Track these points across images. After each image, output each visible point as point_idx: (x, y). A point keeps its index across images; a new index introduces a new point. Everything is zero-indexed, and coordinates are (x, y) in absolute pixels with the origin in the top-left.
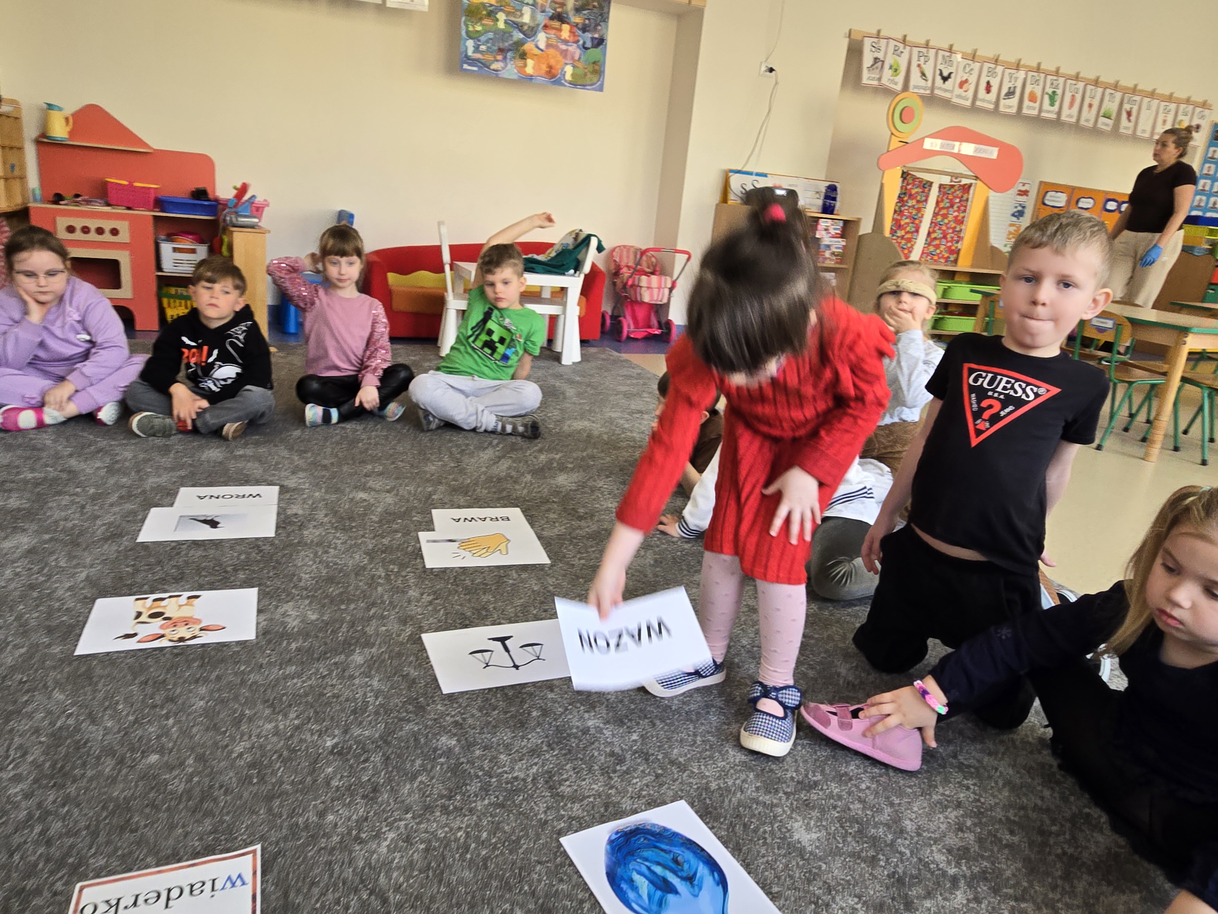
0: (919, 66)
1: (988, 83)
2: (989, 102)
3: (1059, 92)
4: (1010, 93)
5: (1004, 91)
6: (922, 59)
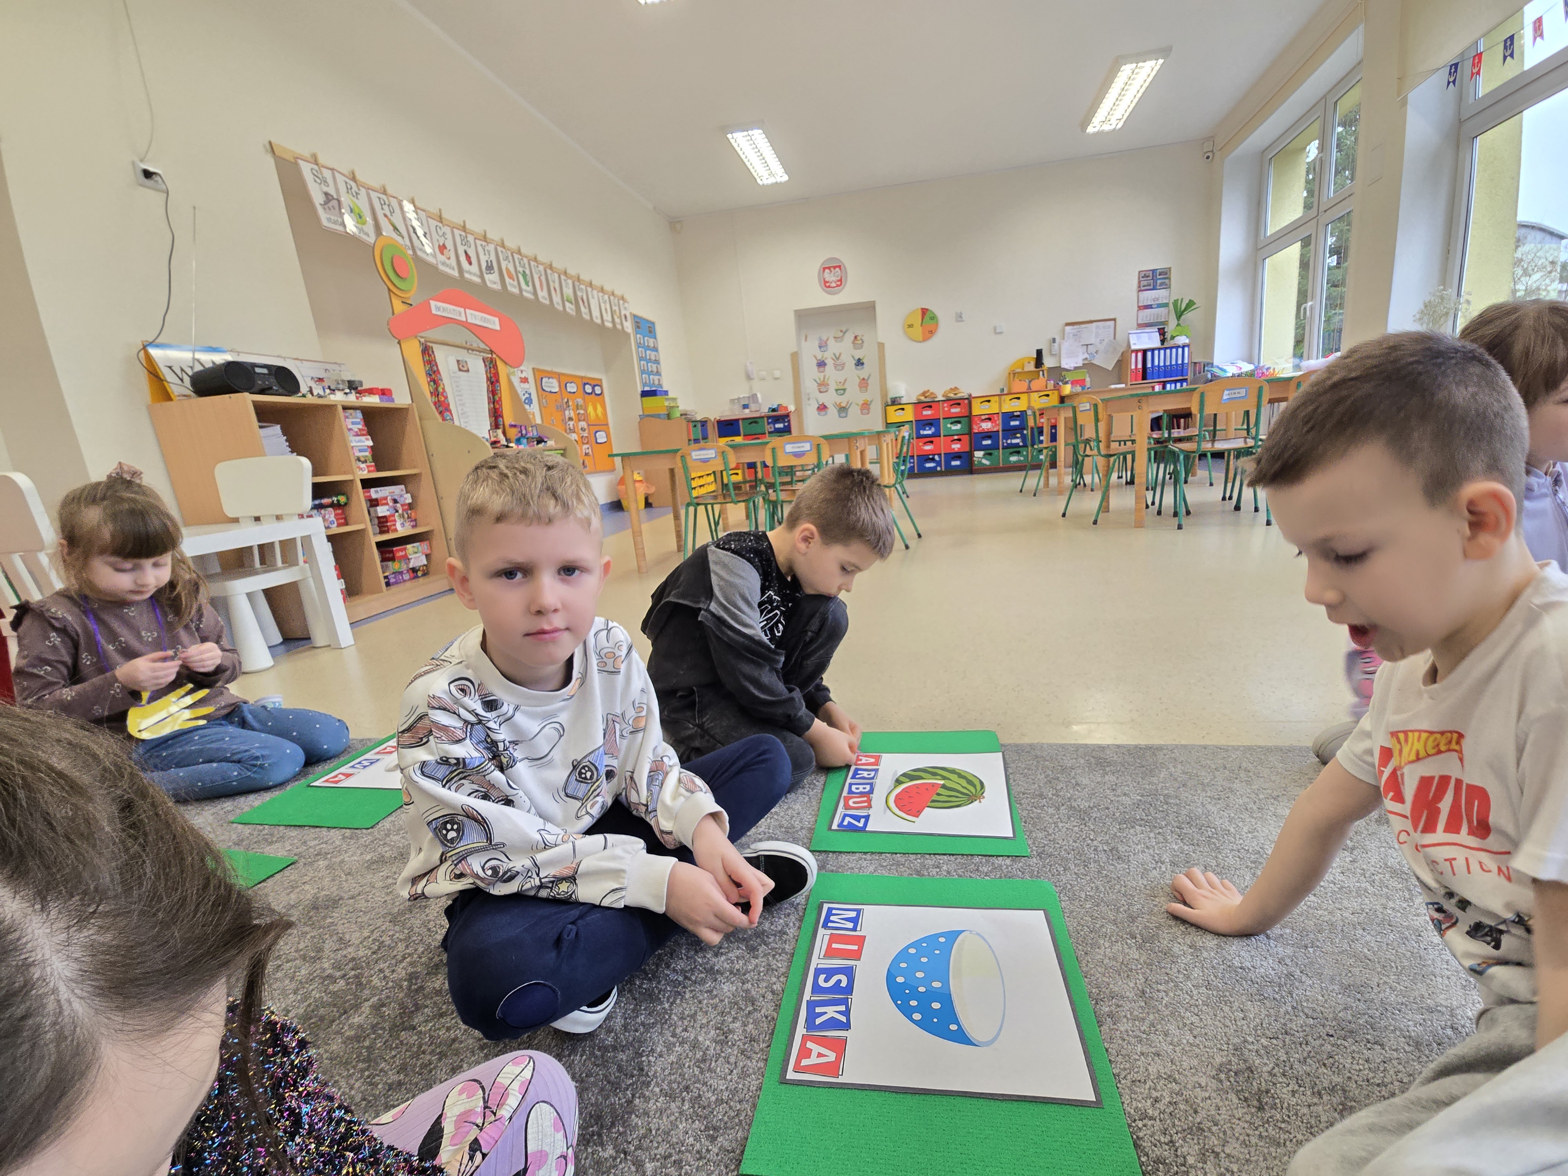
0: (385, 216)
1: (466, 252)
2: (475, 275)
3: (528, 272)
4: (490, 268)
5: (483, 264)
6: (386, 208)
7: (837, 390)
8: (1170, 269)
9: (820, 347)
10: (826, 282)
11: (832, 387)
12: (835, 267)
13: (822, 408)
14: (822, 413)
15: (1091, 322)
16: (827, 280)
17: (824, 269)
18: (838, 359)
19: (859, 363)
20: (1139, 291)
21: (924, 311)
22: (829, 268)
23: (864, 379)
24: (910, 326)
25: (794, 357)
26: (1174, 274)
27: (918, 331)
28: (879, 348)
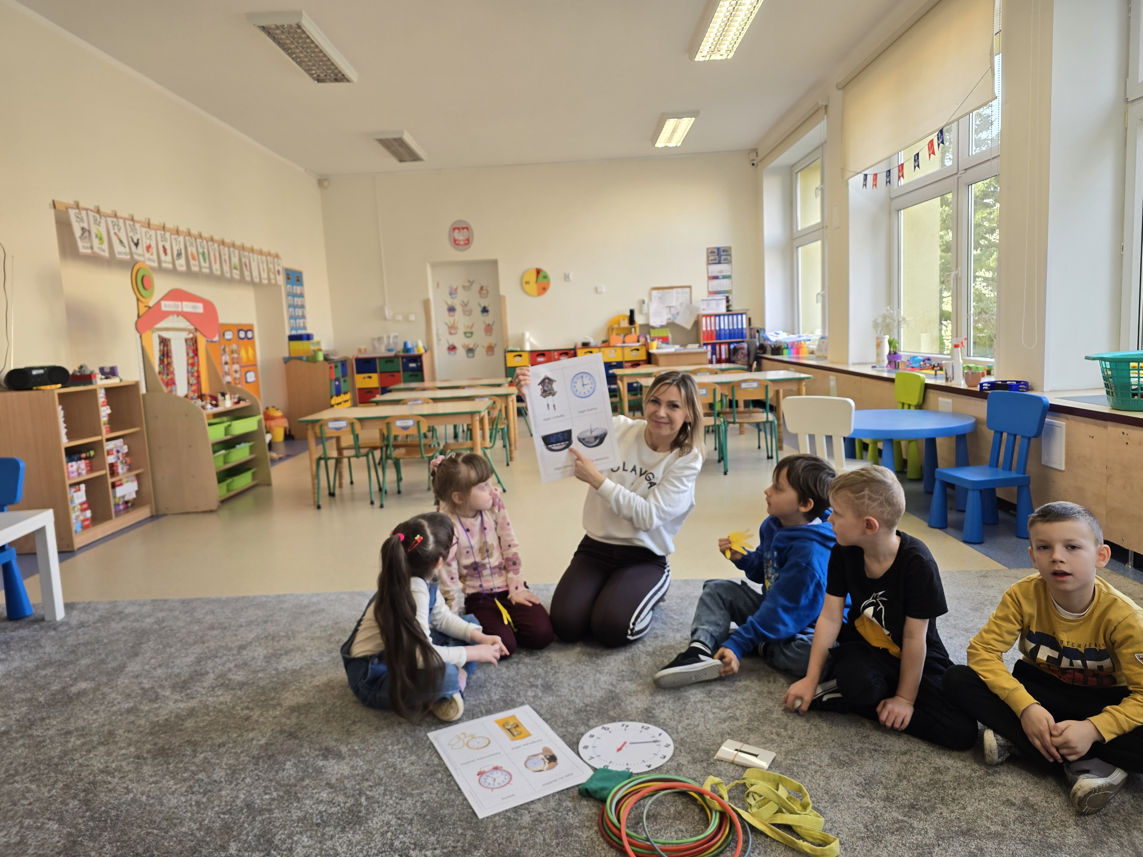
0: (115, 234)
1: (164, 247)
6: (116, 227)
7: (465, 333)
8: (731, 247)
9: (451, 294)
10: (455, 241)
11: (461, 330)
12: (463, 228)
13: (452, 348)
14: (452, 352)
15: (672, 288)
16: (457, 238)
17: (454, 229)
18: (466, 305)
19: (485, 310)
20: (709, 264)
21: (538, 271)
22: (458, 229)
23: (489, 325)
24: (527, 283)
25: (426, 303)
26: (733, 253)
27: (533, 287)
28: (500, 300)
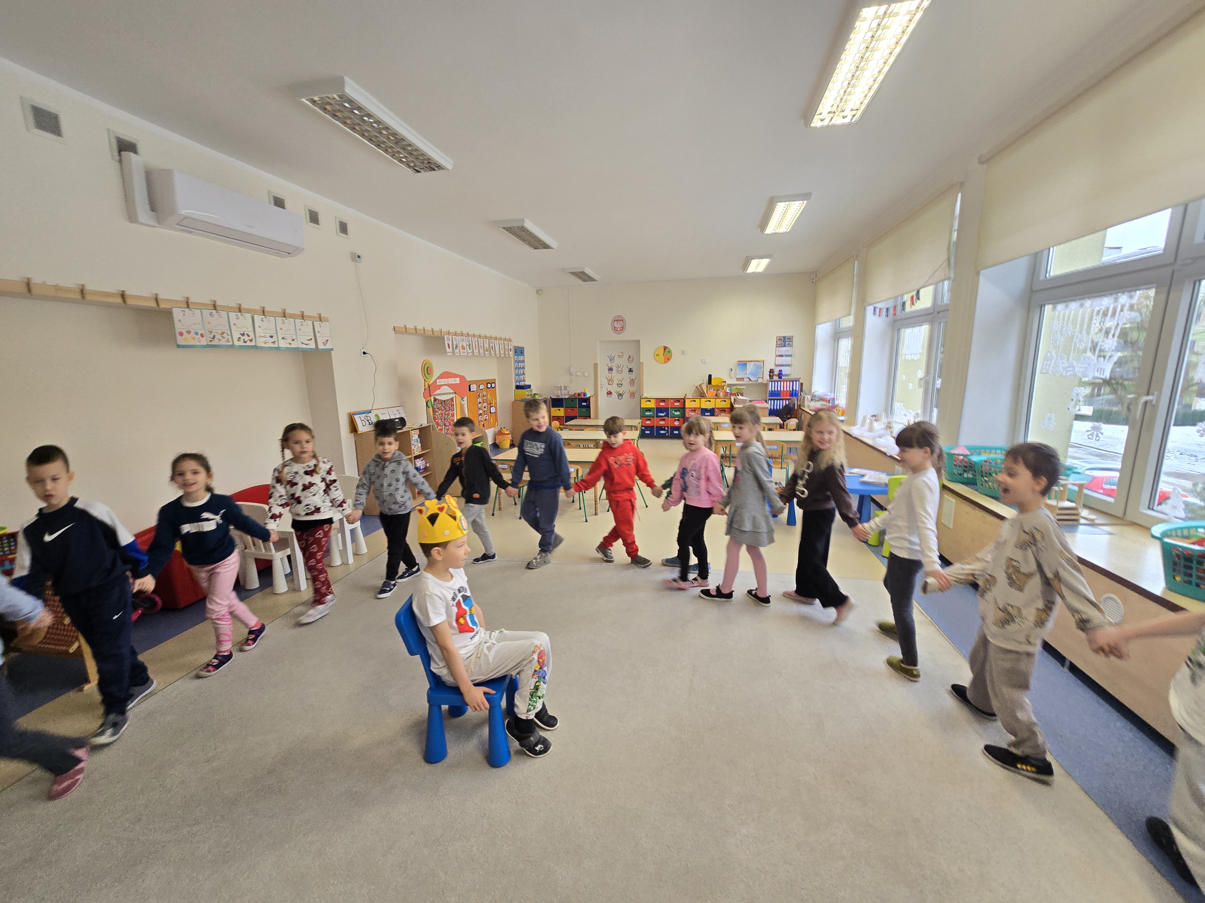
2: (450, 352)
3: (471, 343)
4: (456, 347)
5: (455, 346)
7: (618, 384)
8: (793, 337)
9: (610, 360)
10: (615, 328)
11: (616, 382)
12: (620, 320)
13: (609, 393)
14: (610, 396)
16: (616, 326)
17: (615, 321)
18: (619, 367)
19: (631, 370)
20: (777, 347)
21: (665, 348)
22: (617, 321)
23: (632, 379)
24: (658, 355)
25: (596, 366)
26: (795, 340)
27: (662, 358)
28: (640, 365)
